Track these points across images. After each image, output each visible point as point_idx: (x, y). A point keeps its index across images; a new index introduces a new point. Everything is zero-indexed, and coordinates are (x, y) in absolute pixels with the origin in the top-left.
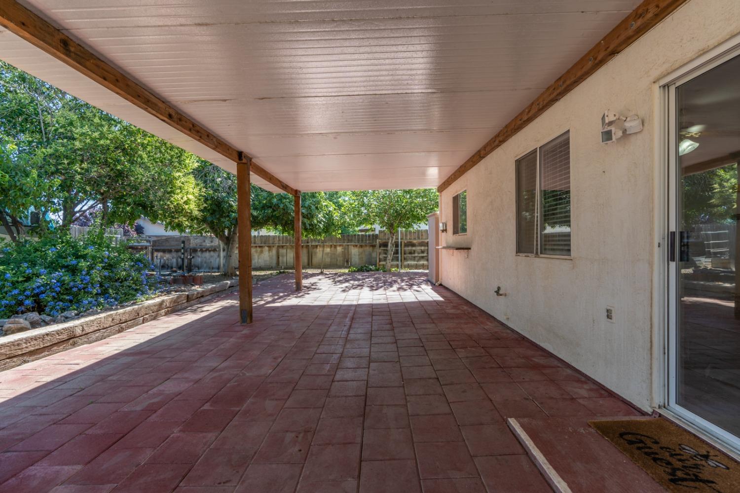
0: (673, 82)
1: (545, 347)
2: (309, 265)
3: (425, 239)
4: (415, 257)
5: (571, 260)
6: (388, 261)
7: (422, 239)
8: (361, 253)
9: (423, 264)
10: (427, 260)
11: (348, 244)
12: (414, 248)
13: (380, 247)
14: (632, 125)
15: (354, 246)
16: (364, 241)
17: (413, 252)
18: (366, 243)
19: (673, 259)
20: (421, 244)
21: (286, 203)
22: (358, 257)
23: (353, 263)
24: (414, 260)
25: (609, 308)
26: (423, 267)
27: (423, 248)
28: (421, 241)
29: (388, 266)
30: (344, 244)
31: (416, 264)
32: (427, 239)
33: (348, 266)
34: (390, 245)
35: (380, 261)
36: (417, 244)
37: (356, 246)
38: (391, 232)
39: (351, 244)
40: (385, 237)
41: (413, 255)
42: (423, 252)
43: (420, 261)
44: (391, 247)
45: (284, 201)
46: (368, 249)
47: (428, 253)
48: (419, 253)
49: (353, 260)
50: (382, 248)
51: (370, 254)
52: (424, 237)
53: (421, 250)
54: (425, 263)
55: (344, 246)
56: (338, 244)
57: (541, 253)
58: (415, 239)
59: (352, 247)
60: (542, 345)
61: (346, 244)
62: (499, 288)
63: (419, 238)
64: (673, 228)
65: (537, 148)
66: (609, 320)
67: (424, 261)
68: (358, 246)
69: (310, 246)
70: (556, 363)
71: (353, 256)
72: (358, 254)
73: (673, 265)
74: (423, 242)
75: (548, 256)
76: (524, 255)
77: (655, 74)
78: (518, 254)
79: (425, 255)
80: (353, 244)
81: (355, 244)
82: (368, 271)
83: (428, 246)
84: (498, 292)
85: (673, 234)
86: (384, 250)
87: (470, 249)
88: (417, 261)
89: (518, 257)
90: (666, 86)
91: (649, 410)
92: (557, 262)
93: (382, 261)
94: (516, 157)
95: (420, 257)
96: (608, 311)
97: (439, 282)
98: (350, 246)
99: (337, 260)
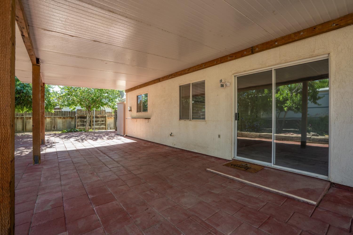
0: (237, 76)
1: (193, 151)
2: (23, 130)
3: (104, 114)
4: (98, 124)
5: (206, 121)
6: (87, 126)
7: (102, 114)
8: (64, 122)
9: (103, 127)
10: (105, 125)
11: (55, 117)
12: (98, 119)
13: (78, 118)
14: (228, 84)
15: (59, 118)
16: (66, 115)
17: (97, 121)
18: (67, 116)
19: (236, 120)
20: (102, 117)
21: (29, 90)
22: (61, 124)
23: (58, 128)
24: (98, 125)
25: (219, 134)
26: (103, 128)
27: (103, 119)
28: (102, 115)
29: (87, 129)
30: (52, 117)
31: (99, 127)
32: (105, 114)
33: (54, 130)
34: (88, 117)
35: (78, 126)
36: (99, 117)
37: (61, 118)
38: (89, 111)
39: (57, 116)
40: (81, 113)
41: (98, 123)
42: (103, 121)
43: (101, 126)
44: (88, 118)
45: (27, 88)
46: (69, 120)
47: (105, 122)
48: (100, 122)
49: (58, 127)
50: (79, 119)
51: (70, 123)
52: (104, 113)
53: (102, 120)
54: (104, 126)
55: (52, 118)
56: (48, 116)
57: (192, 119)
58: (98, 114)
59: (58, 118)
60: (192, 151)
61: (53, 116)
62: (172, 133)
63: (101, 114)
64: (236, 112)
65: (190, 84)
66: (219, 138)
67: (103, 126)
68: (62, 118)
69: (25, 118)
70: (199, 155)
71: (58, 124)
72: (62, 122)
73: (236, 121)
74: (103, 116)
75: (196, 120)
76: (183, 120)
77: (233, 72)
78: (180, 120)
79: (104, 122)
80: (58, 116)
81: (59, 117)
82: (76, 132)
83: (105, 118)
84: (171, 135)
85: (236, 113)
86: (80, 120)
87: (150, 118)
88: (100, 126)
89: (180, 121)
90: (235, 76)
91: (231, 159)
92: (200, 122)
93: (79, 126)
94: (180, 84)
95: (101, 124)
96: (219, 135)
97: (126, 135)
98: (56, 118)
99: (47, 126)
